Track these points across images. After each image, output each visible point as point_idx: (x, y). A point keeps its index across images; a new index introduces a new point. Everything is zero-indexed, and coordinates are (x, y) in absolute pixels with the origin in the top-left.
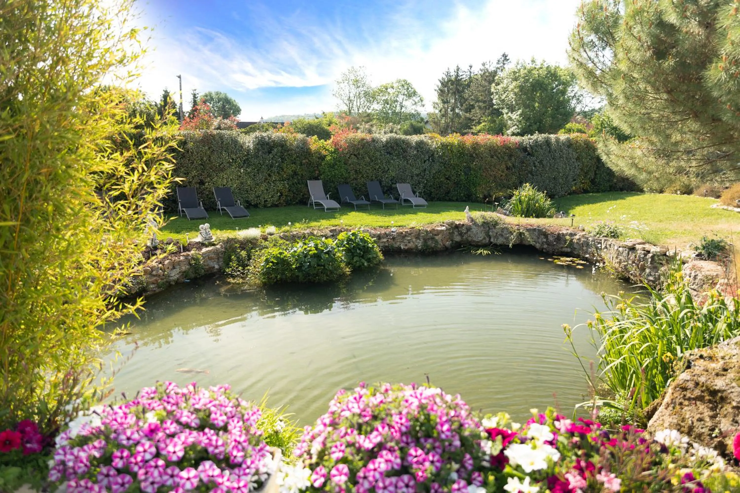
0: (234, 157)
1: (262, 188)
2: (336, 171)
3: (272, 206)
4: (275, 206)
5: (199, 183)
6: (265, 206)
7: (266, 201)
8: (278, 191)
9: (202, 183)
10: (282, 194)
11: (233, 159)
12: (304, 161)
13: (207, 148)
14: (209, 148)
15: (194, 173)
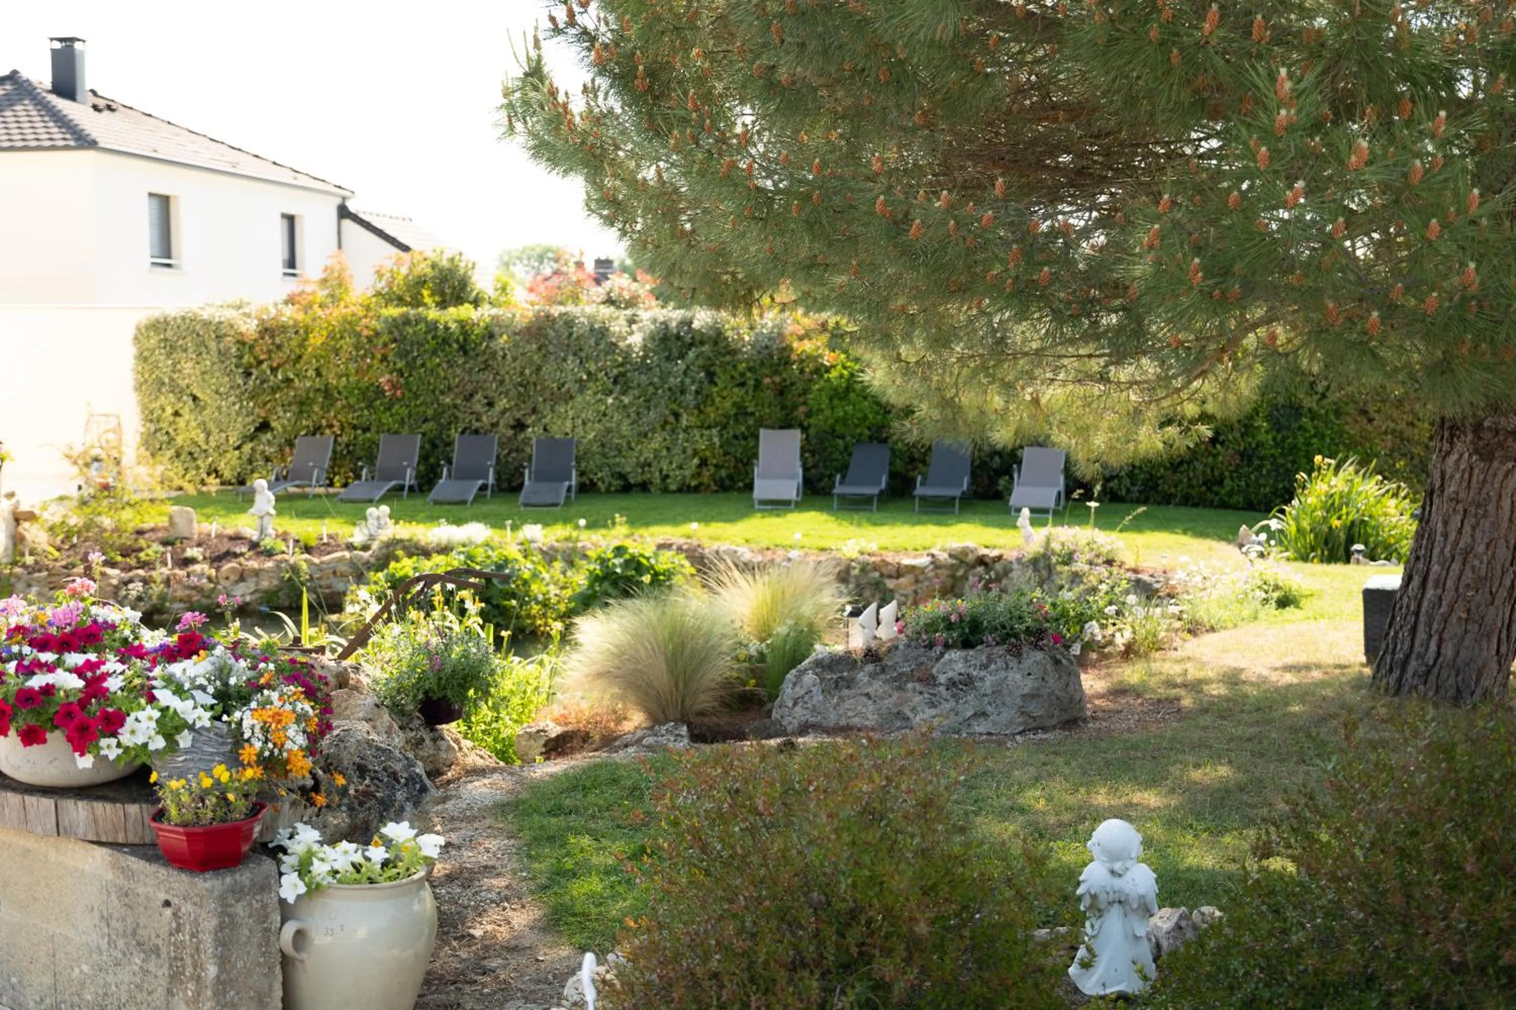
0: (593, 368)
1: (655, 445)
2: (849, 408)
3: (680, 490)
4: (685, 489)
5: (513, 427)
6: (665, 490)
7: (667, 477)
8: (695, 453)
9: (520, 426)
10: (703, 463)
11: (589, 374)
12: (767, 380)
13: (534, 346)
14: (539, 349)
15: (503, 403)
